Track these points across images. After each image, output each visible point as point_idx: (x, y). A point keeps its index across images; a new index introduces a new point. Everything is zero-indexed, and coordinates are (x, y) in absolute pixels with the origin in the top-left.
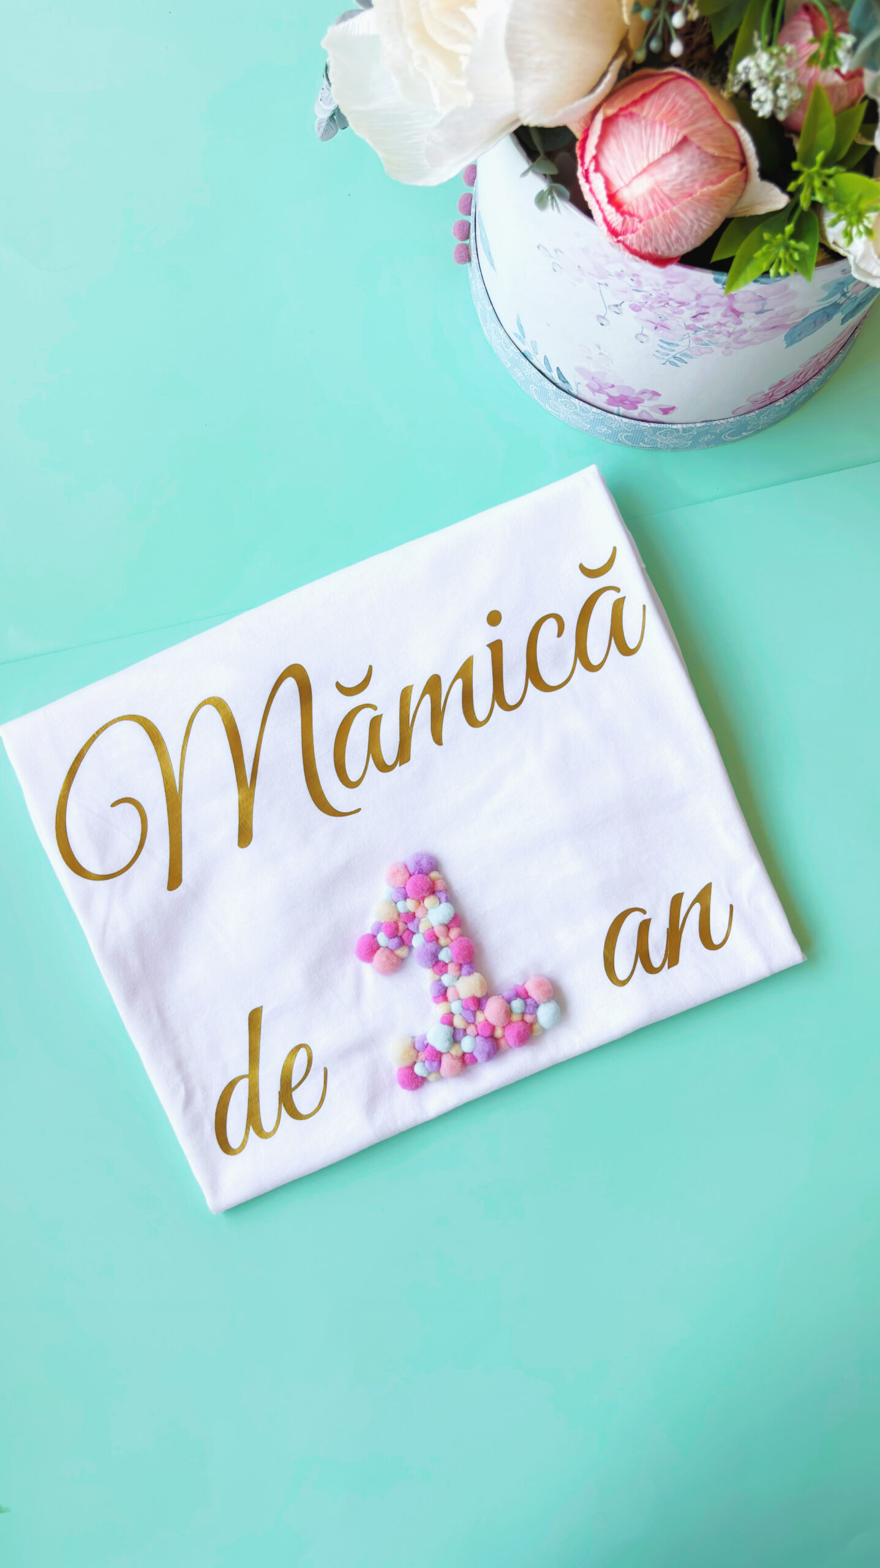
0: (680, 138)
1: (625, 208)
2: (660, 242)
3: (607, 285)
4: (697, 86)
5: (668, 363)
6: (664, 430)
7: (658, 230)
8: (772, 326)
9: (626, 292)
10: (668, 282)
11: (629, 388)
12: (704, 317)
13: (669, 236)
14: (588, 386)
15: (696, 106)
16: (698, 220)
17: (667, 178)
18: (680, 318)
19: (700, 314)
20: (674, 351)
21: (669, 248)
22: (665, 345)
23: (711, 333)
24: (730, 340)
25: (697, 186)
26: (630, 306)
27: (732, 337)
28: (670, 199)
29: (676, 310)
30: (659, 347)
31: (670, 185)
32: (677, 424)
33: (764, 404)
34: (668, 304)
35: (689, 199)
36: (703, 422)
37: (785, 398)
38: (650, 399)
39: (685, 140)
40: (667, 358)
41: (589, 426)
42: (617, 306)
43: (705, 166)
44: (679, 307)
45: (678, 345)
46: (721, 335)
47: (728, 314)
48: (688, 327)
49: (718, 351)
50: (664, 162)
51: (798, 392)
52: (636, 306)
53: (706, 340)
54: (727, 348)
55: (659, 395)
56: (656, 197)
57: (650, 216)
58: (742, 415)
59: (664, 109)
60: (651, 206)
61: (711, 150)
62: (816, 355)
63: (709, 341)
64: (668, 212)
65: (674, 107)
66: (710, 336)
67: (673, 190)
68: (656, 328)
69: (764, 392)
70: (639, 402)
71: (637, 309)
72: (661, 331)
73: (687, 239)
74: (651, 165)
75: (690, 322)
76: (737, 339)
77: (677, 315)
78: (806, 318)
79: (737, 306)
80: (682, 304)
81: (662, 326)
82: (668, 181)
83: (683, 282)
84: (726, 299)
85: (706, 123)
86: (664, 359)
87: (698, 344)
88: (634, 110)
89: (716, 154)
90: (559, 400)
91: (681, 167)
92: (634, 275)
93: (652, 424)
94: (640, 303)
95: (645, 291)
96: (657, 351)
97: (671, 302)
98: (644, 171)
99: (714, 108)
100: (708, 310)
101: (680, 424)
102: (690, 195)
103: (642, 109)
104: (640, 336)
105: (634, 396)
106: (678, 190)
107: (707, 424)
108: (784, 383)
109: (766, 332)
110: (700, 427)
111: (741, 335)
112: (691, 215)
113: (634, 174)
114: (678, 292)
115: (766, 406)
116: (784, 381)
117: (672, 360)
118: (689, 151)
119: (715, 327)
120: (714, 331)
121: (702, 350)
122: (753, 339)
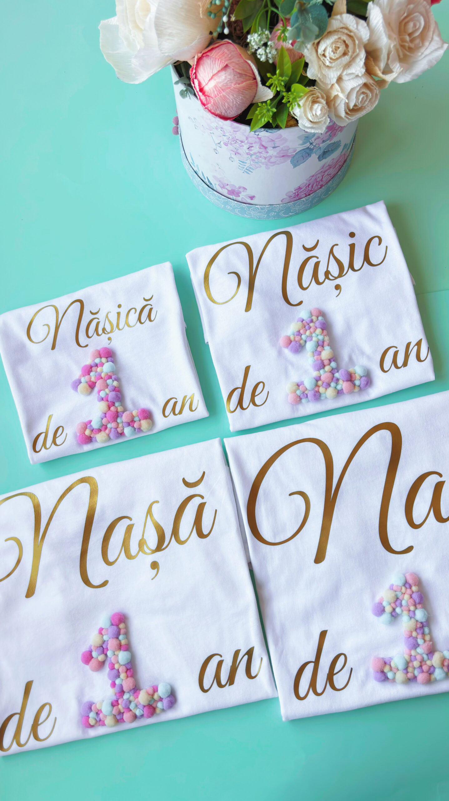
0: (225, 65)
1: (206, 93)
2: (222, 109)
3: (213, 133)
4: (234, 46)
5: (245, 172)
6: (253, 208)
7: (219, 103)
8: (282, 155)
9: (220, 136)
10: (234, 131)
11: (233, 185)
12: (252, 148)
13: (225, 106)
14: (219, 185)
15: (232, 53)
16: (234, 99)
17: (220, 81)
18: (243, 149)
19: (250, 147)
20: (245, 166)
21: (226, 112)
22: (241, 163)
23: (257, 157)
24: (266, 161)
25: (233, 85)
26: (224, 143)
27: (267, 159)
28: (222, 90)
29: (241, 145)
30: (239, 164)
31: (222, 83)
32: (258, 205)
33: (295, 199)
35: (229, 90)
36: (269, 205)
37: (306, 197)
38: (243, 191)
39: (227, 66)
40: (244, 169)
41: (223, 206)
42: (219, 143)
43: (236, 77)
44: (241, 143)
45: (246, 163)
46: (262, 158)
47: (261, 148)
48: (247, 154)
49: (264, 167)
50: (219, 74)
51: (311, 195)
52: (226, 143)
53: (256, 160)
54: (266, 165)
55: (246, 189)
56: (217, 89)
57: (216, 96)
58: (286, 203)
59: (220, 54)
60: (216, 93)
61: (238, 71)
62: (313, 176)
63: (258, 161)
64: (221, 94)
65: (223, 53)
67: (223, 86)
68: (235, 154)
69: (292, 192)
70: (239, 193)
71: (226, 145)
72: (238, 155)
73: (232, 108)
74: (213, 75)
75: (247, 151)
76: (269, 161)
78: (297, 153)
79: (264, 143)
81: (238, 153)
82: (221, 82)
83: (239, 131)
84: (257, 140)
85: (235, 60)
87: (254, 162)
88: (208, 54)
89: (240, 72)
90: (209, 192)
91: (226, 77)
92: (222, 128)
93: (247, 205)
94: (227, 141)
95: (227, 136)
96: (239, 166)
97: (237, 141)
98: (212, 78)
99: (240, 55)
100: (253, 145)
101: (259, 205)
102: (230, 88)
103: (211, 54)
104: (231, 158)
105: (237, 190)
106: (225, 86)
107: (271, 206)
108: (302, 188)
109: (282, 158)
110: (268, 207)
111: (270, 159)
112: (231, 97)
113: (208, 80)
114: (239, 136)
115: (297, 200)
116: (301, 187)
117: (246, 170)
118: (229, 71)
119: (258, 154)
120: (258, 156)
121: (257, 166)
122: (276, 161)
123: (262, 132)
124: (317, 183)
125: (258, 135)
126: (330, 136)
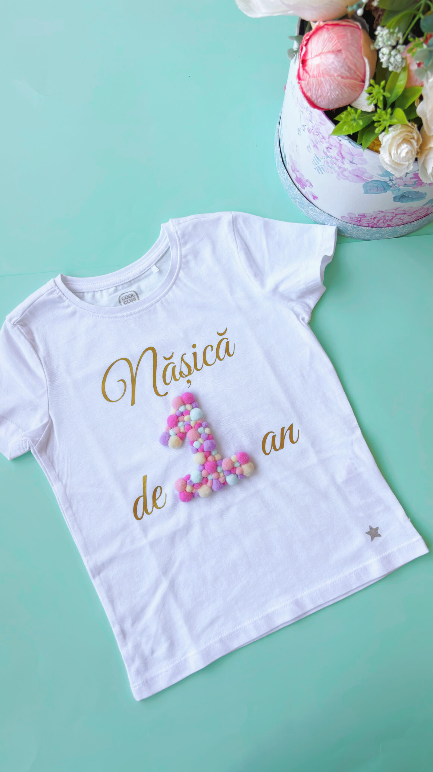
0: (338, 48)
1: (306, 68)
2: (314, 93)
3: (303, 113)
5: (316, 169)
6: (311, 207)
7: (314, 86)
8: (357, 174)
9: (307, 120)
10: (320, 123)
11: (302, 175)
12: (331, 150)
13: (318, 92)
14: (291, 166)
15: (354, 41)
17: (325, 63)
18: (322, 146)
19: (329, 148)
20: (319, 163)
21: (317, 99)
22: (316, 158)
25: (335, 75)
26: (308, 128)
27: (341, 170)
28: (323, 73)
29: (321, 140)
30: (314, 158)
31: (326, 67)
32: (317, 208)
33: (356, 223)
34: (319, 134)
35: (330, 78)
36: (328, 214)
38: (309, 186)
39: (340, 51)
40: (317, 166)
41: (287, 188)
42: (304, 126)
43: (343, 69)
44: (323, 139)
45: (320, 161)
46: (336, 165)
47: (339, 155)
48: (325, 153)
49: (335, 175)
50: (329, 56)
53: (330, 164)
54: (338, 175)
55: (312, 186)
56: (318, 69)
57: (314, 77)
58: (345, 222)
60: (315, 73)
61: (349, 63)
63: (332, 166)
64: (320, 78)
65: (346, 35)
66: (332, 163)
67: (326, 70)
68: (314, 146)
69: (355, 215)
70: (305, 186)
71: (309, 131)
72: (316, 149)
73: (324, 98)
74: (322, 52)
75: (325, 150)
77: (321, 144)
78: (372, 181)
79: (343, 152)
80: (324, 138)
81: (316, 146)
82: (326, 65)
84: (338, 145)
85: (352, 50)
86: (315, 166)
87: (327, 165)
88: (330, 27)
90: (281, 167)
91: (333, 62)
93: (308, 201)
94: (311, 129)
95: (313, 123)
96: (313, 160)
98: (319, 55)
99: (361, 48)
100: (332, 147)
101: (319, 209)
102: (331, 76)
103: (332, 29)
104: (309, 147)
105: (304, 181)
107: (329, 216)
108: (366, 217)
109: (354, 177)
110: (326, 216)
111: (343, 171)
112: (328, 87)
113: (315, 55)
114: (323, 130)
115: (357, 225)
116: (365, 215)
118: (340, 57)
119: (334, 159)
120: (333, 161)
121: (329, 170)
122: (348, 177)
123: (345, 140)
124: (384, 220)
125: (341, 140)
126: (415, 183)
